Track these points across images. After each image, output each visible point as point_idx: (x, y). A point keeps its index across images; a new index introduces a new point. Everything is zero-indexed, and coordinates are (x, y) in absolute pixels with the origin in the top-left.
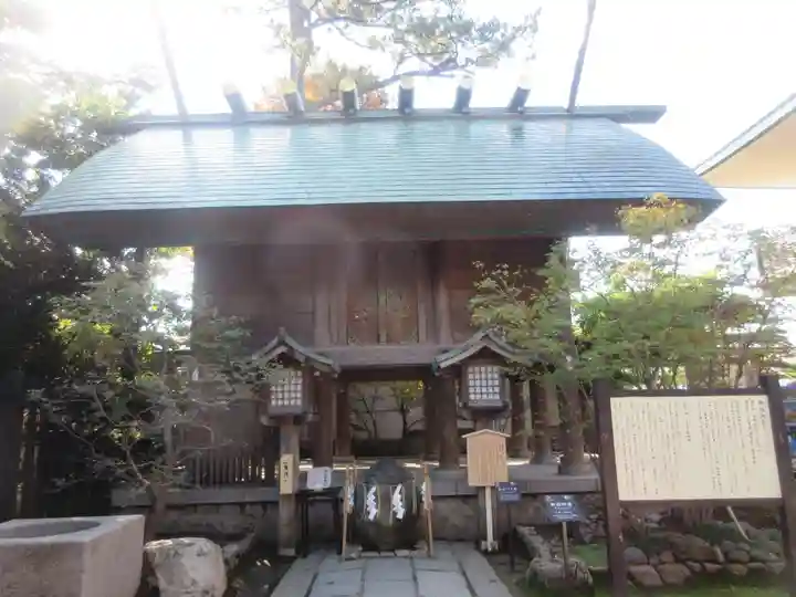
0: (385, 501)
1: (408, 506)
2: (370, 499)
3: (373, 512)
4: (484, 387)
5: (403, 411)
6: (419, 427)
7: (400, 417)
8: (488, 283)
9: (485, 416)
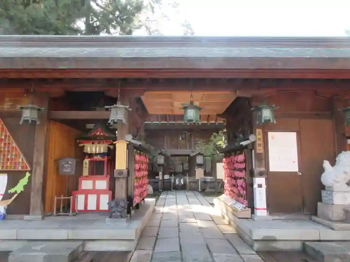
0: (180, 181)
1: (184, 182)
2: (177, 180)
3: (177, 183)
4: (199, 160)
5: (183, 164)
6: (187, 169)
7: (182, 166)
8: (199, 142)
9: (200, 166)
